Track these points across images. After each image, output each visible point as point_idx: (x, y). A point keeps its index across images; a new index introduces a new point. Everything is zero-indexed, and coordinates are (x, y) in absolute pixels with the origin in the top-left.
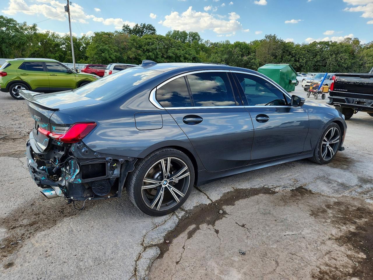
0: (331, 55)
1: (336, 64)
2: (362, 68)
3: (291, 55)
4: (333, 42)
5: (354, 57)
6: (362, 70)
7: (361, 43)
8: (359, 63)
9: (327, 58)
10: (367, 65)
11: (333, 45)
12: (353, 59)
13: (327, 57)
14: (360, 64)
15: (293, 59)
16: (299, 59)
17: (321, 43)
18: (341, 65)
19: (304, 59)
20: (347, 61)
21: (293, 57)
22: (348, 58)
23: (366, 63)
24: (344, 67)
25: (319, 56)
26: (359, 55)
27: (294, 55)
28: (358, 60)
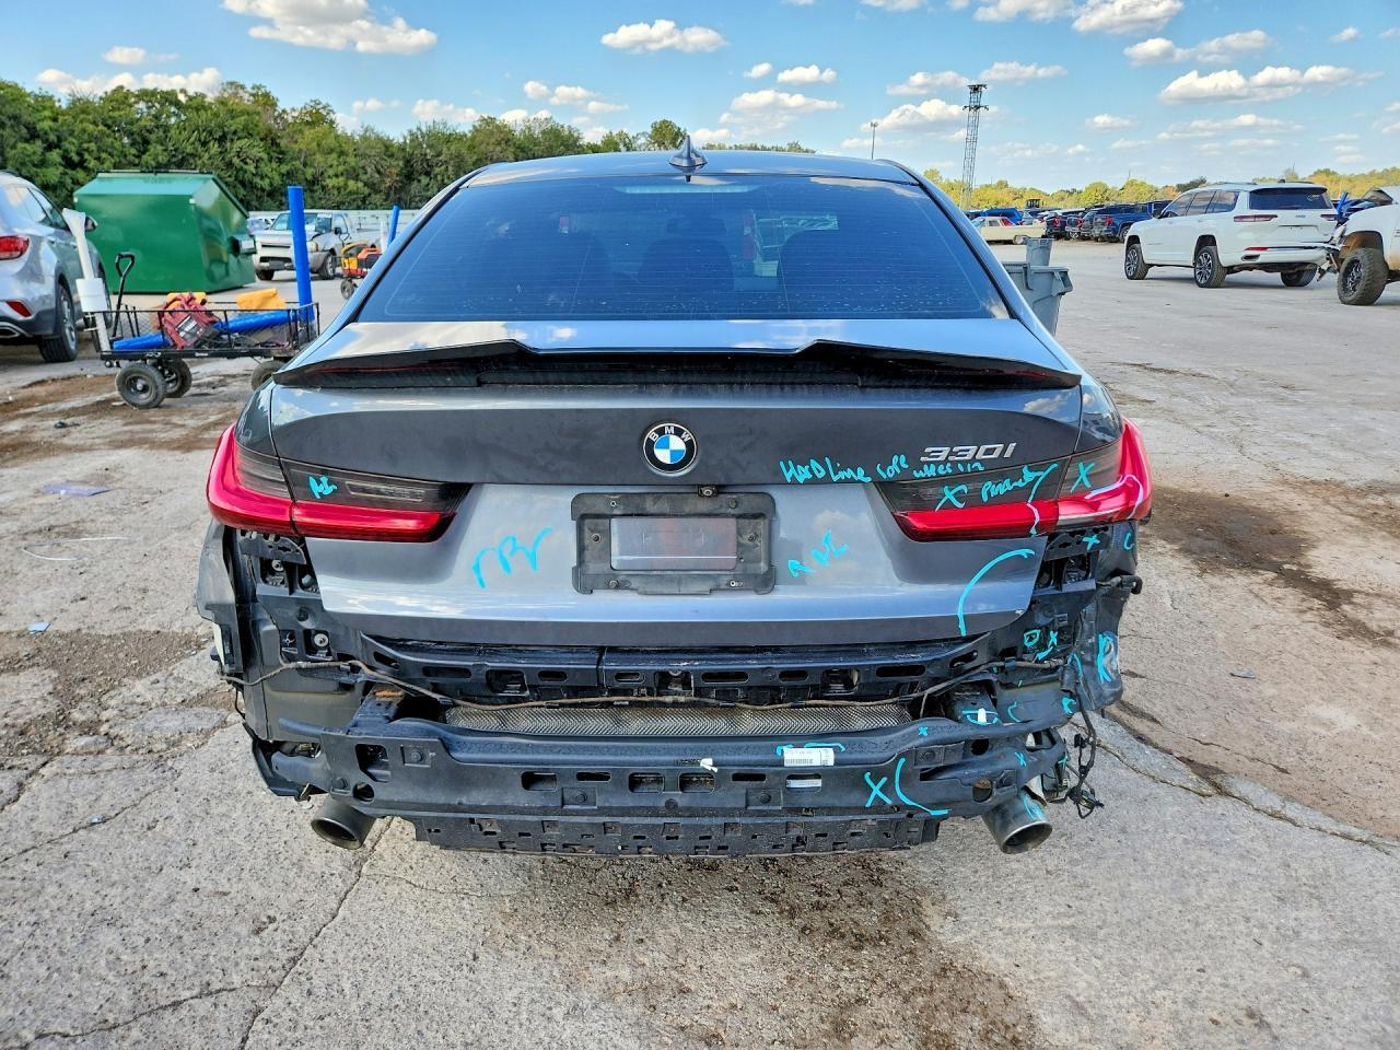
0: (204, 144)
1: (230, 176)
2: (319, 193)
3: (38, 136)
4: (191, 93)
5: (282, 153)
6: (320, 199)
7: (281, 106)
8: (304, 173)
9: (192, 155)
10: (330, 183)
11: (194, 103)
12: (280, 161)
13: (189, 149)
14: (309, 177)
15: (55, 155)
16: (79, 154)
17: (145, 95)
18: (251, 183)
19: (104, 155)
20: (266, 169)
21: (50, 147)
22: (265, 156)
23: (326, 175)
24: (263, 190)
25: (160, 148)
26: (296, 147)
27: (52, 137)
28: (298, 164)
